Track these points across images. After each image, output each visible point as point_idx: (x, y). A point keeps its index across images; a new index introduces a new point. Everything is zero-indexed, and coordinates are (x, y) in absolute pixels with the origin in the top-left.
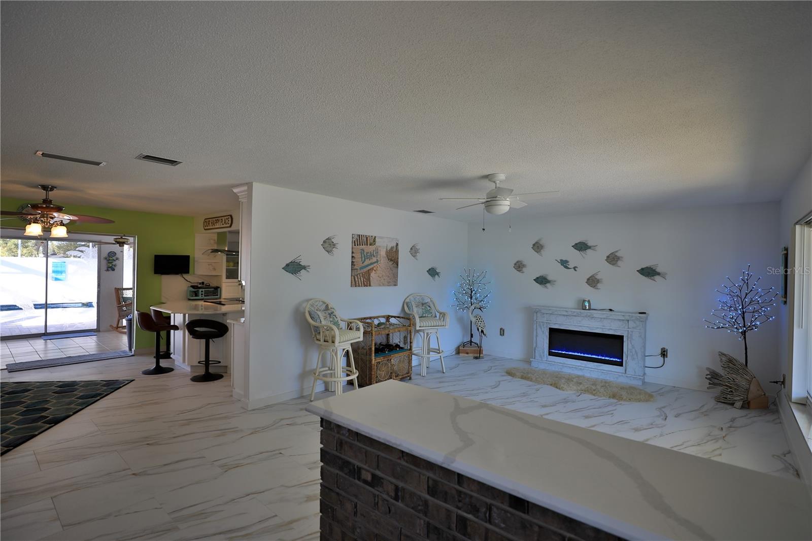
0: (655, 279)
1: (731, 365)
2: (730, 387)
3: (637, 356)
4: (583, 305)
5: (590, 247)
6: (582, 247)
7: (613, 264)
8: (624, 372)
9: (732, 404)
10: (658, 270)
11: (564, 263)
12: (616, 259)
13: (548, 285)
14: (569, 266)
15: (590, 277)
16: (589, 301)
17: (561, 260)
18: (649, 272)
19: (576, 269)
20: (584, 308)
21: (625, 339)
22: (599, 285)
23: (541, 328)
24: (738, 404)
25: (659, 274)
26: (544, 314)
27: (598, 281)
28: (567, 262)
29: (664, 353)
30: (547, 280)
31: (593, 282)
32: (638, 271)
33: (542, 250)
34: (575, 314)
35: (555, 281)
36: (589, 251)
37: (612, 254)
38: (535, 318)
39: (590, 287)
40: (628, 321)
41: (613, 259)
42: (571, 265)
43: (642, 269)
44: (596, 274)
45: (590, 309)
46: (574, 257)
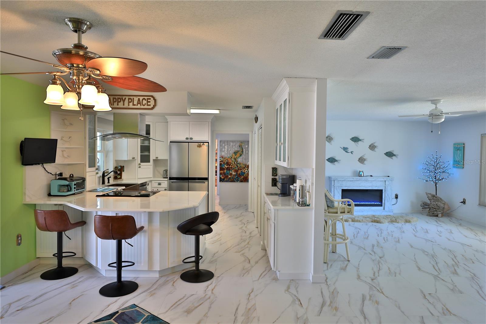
0: (393, 158)
1: (434, 198)
2: (435, 208)
3: (390, 199)
4: (359, 174)
5: (360, 140)
6: (356, 140)
7: (373, 150)
8: (383, 209)
9: (437, 216)
10: (394, 153)
11: (345, 149)
12: (374, 147)
13: (336, 163)
14: (348, 151)
15: (361, 157)
16: (363, 172)
17: (344, 147)
18: (390, 154)
19: (353, 153)
20: (360, 176)
21: (383, 191)
22: (365, 162)
23: (337, 190)
24: (440, 215)
25: (395, 155)
26: (339, 181)
27: (365, 160)
28: (347, 148)
29: (397, 197)
30: (335, 159)
31: (362, 160)
32: (385, 154)
33: (332, 141)
34: (358, 180)
35: (340, 160)
36: (360, 142)
37: (372, 144)
38: (333, 184)
39: (360, 163)
40: (385, 181)
41: (372, 147)
42: (349, 151)
43: (387, 153)
44: (363, 156)
45: (363, 176)
46: (351, 145)
